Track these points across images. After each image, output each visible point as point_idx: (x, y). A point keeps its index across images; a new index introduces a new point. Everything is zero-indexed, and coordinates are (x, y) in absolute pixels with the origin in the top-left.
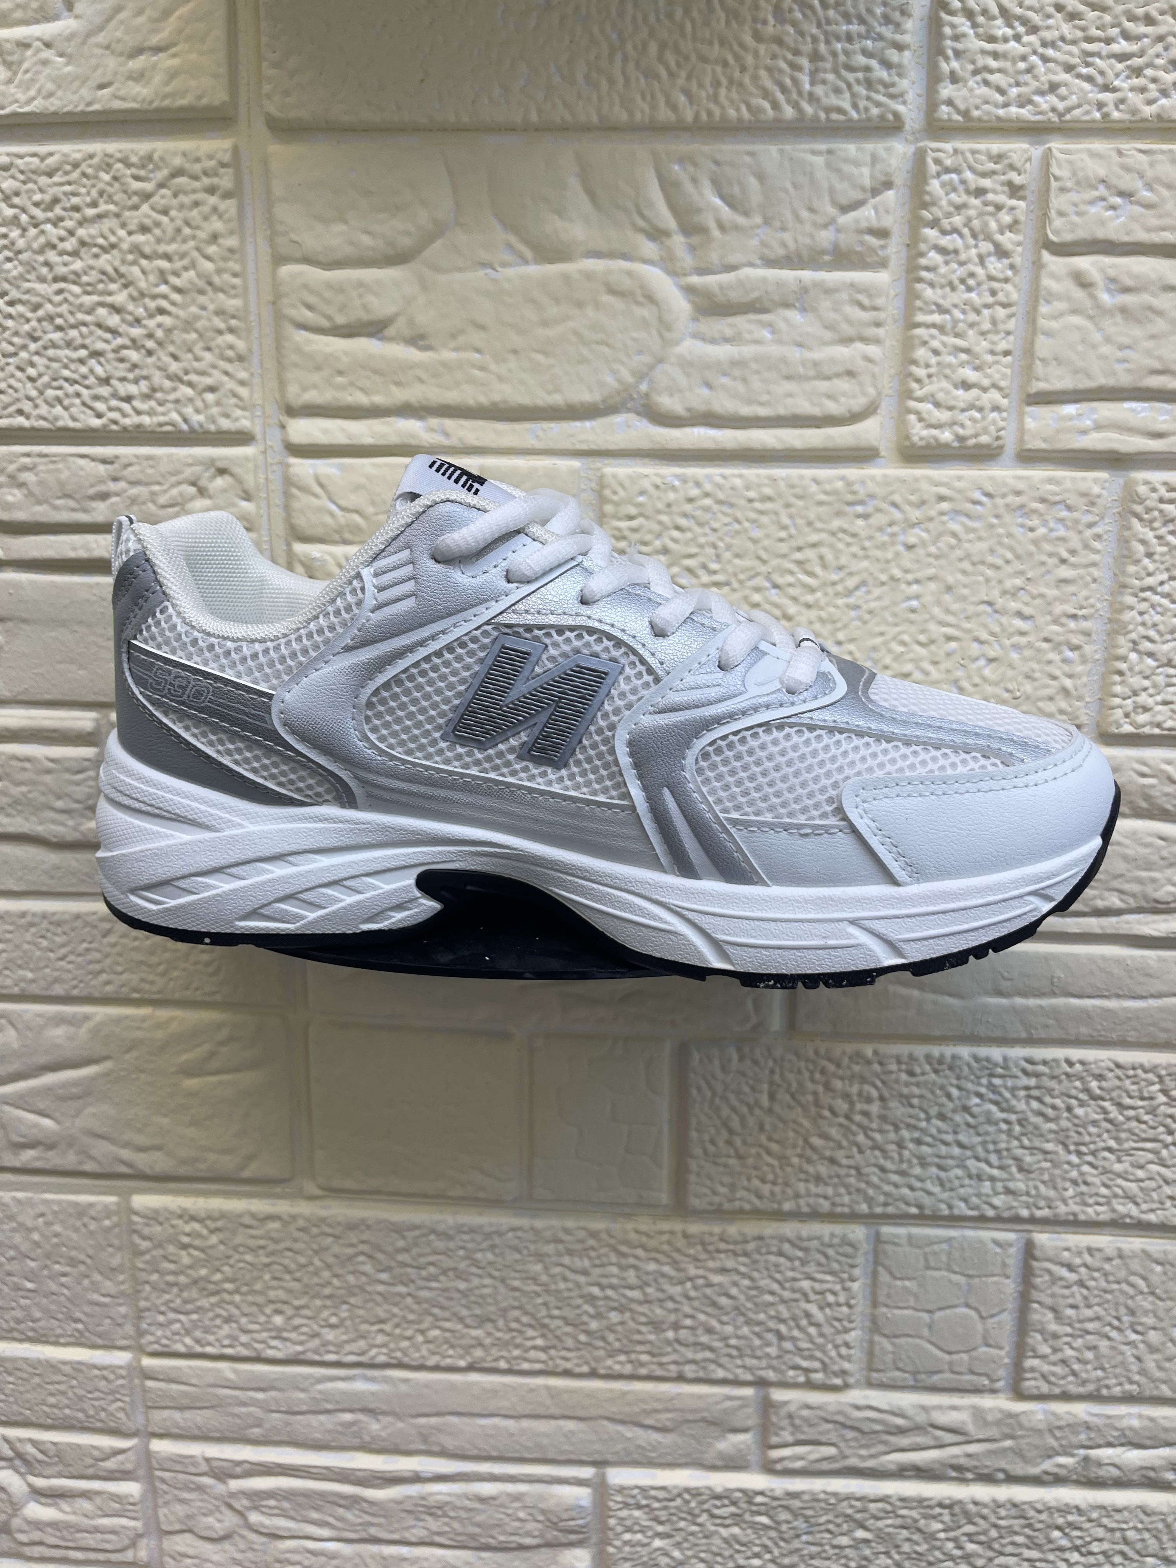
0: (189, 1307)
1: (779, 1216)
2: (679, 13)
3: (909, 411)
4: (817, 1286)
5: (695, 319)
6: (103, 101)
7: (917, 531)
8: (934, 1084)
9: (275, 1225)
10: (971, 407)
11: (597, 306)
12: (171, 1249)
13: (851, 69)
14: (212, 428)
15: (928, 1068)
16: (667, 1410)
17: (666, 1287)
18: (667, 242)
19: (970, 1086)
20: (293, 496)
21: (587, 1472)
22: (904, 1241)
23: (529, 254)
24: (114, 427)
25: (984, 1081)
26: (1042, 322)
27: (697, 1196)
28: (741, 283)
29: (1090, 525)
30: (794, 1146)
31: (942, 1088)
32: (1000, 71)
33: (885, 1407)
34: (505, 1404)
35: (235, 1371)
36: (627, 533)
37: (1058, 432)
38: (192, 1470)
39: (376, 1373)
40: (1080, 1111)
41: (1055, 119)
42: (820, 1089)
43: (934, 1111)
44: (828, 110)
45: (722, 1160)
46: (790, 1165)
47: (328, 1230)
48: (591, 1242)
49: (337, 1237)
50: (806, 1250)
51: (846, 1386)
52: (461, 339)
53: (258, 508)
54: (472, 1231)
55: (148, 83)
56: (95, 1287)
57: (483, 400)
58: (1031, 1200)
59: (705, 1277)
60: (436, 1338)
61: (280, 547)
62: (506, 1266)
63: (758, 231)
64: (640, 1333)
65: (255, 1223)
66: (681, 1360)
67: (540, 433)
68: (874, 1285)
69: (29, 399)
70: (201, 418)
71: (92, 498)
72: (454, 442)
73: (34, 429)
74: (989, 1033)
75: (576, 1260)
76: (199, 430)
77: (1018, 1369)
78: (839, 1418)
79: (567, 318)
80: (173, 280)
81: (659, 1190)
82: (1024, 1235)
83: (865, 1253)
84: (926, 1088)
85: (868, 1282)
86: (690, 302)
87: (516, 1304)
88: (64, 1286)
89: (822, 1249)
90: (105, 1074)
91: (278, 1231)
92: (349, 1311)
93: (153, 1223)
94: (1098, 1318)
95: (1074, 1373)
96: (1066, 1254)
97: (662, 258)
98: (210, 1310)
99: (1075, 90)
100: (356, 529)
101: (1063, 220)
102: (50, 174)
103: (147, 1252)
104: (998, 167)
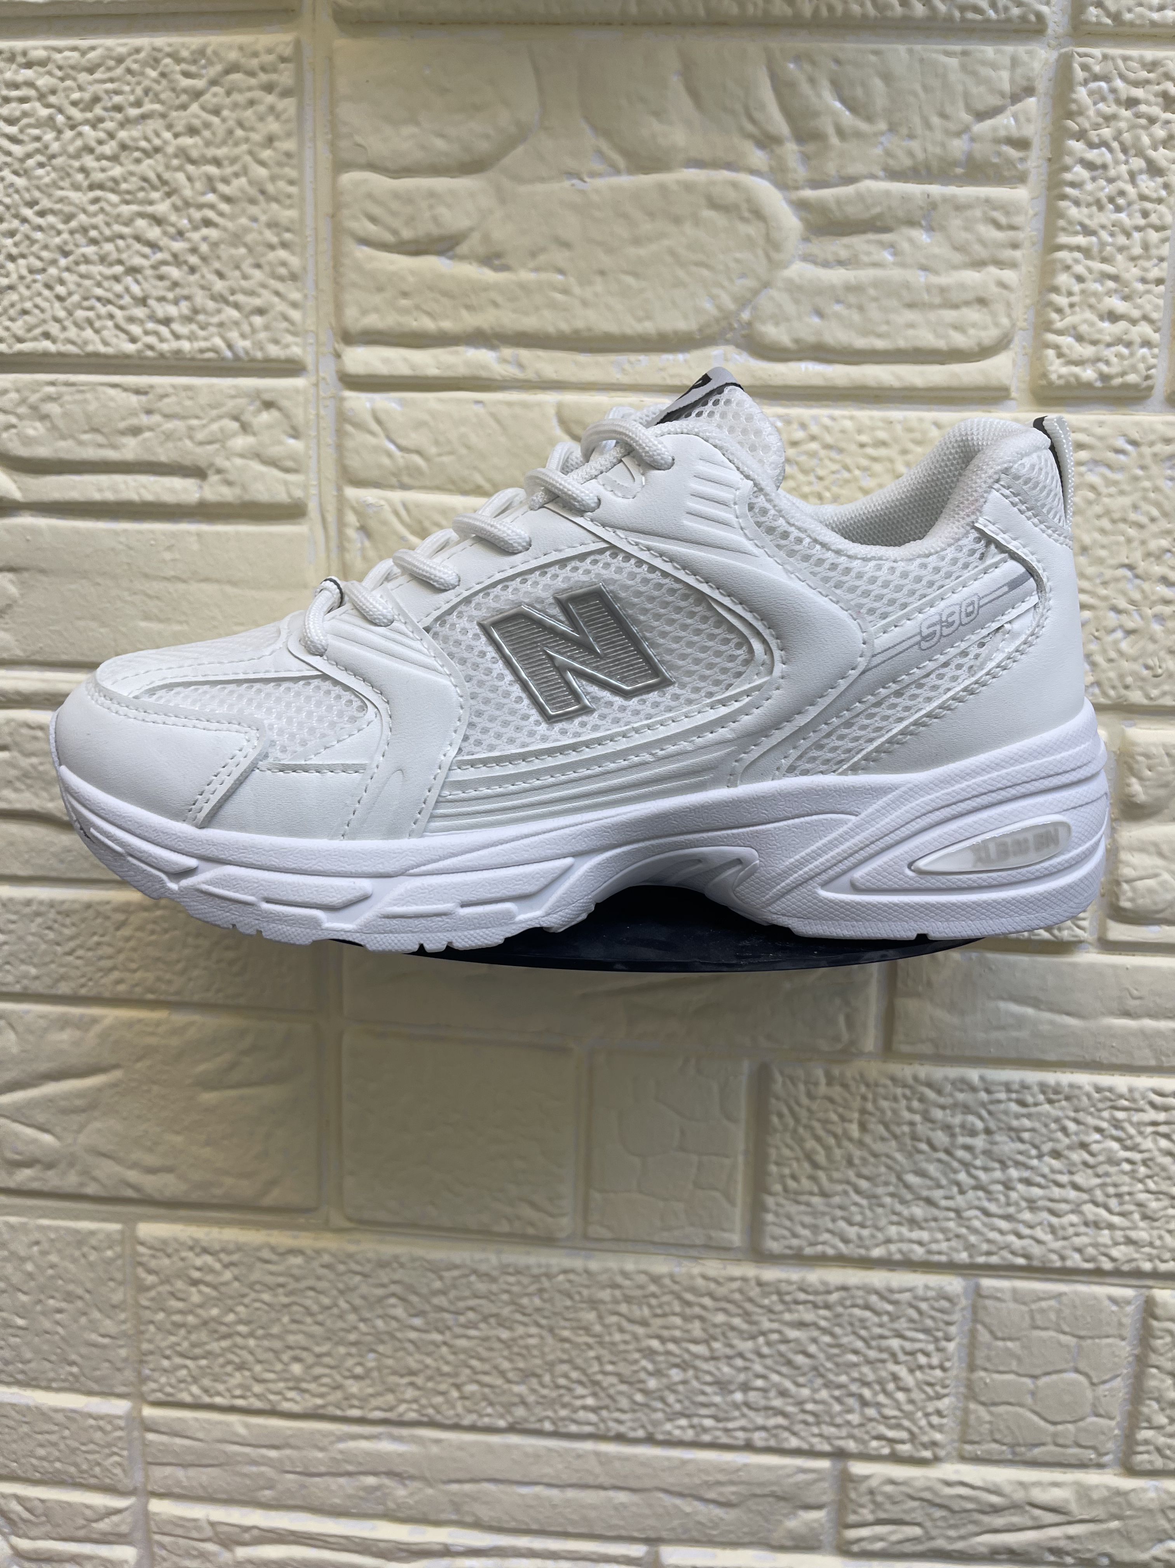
0: (198, 1351)
1: (867, 1263)
3: (1048, 345)
4: (908, 1346)
5: (806, 239)
8: (1048, 1115)
9: (299, 1260)
10: (1118, 341)
11: (697, 221)
12: (180, 1284)
14: (259, 355)
15: (1041, 1097)
16: (732, 1483)
17: (736, 1342)
18: (778, 150)
19: (1091, 1121)
20: (346, 433)
21: (638, 1550)
22: (1008, 1296)
23: (621, 162)
24: (150, 353)
25: (1106, 1114)
27: (775, 1238)
28: (860, 197)
30: (887, 1184)
33: (979, 1483)
34: (548, 1470)
38: (195, 1534)
39: (405, 1432)
42: (917, 1118)
43: (1047, 1147)
44: (963, 8)
45: (804, 1198)
46: (882, 1206)
47: (358, 1268)
48: (653, 1288)
49: (365, 1275)
50: (895, 1303)
51: (936, 1460)
52: (542, 258)
53: (307, 447)
54: (518, 1272)
56: (93, 1326)
57: (564, 327)
58: (1154, 1252)
59: (779, 1332)
60: (473, 1394)
61: (330, 492)
62: (555, 1314)
63: (883, 139)
64: (703, 1393)
65: (274, 1257)
66: (750, 1426)
67: (627, 366)
68: (972, 1344)
69: (56, 320)
70: (247, 344)
71: (123, 433)
72: (530, 375)
73: (60, 354)
74: (1114, 1060)
75: (635, 1308)
76: (245, 358)
77: (1130, 1443)
78: (927, 1495)
79: (662, 235)
80: (222, 188)
81: (731, 1231)
82: (1144, 1291)
83: (963, 1309)
84: (1039, 1121)
85: (965, 1341)
86: (801, 219)
87: (565, 1357)
88: (58, 1323)
89: (915, 1303)
90: (114, 1085)
91: (299, 1267)
92: (375, 1360)
93: (159, 1254)
97: (771, 168)
98: (221, 1355)
100: (416, 472)
102: (91, 70)
103: (152, 1287)
104: (1151, 76)
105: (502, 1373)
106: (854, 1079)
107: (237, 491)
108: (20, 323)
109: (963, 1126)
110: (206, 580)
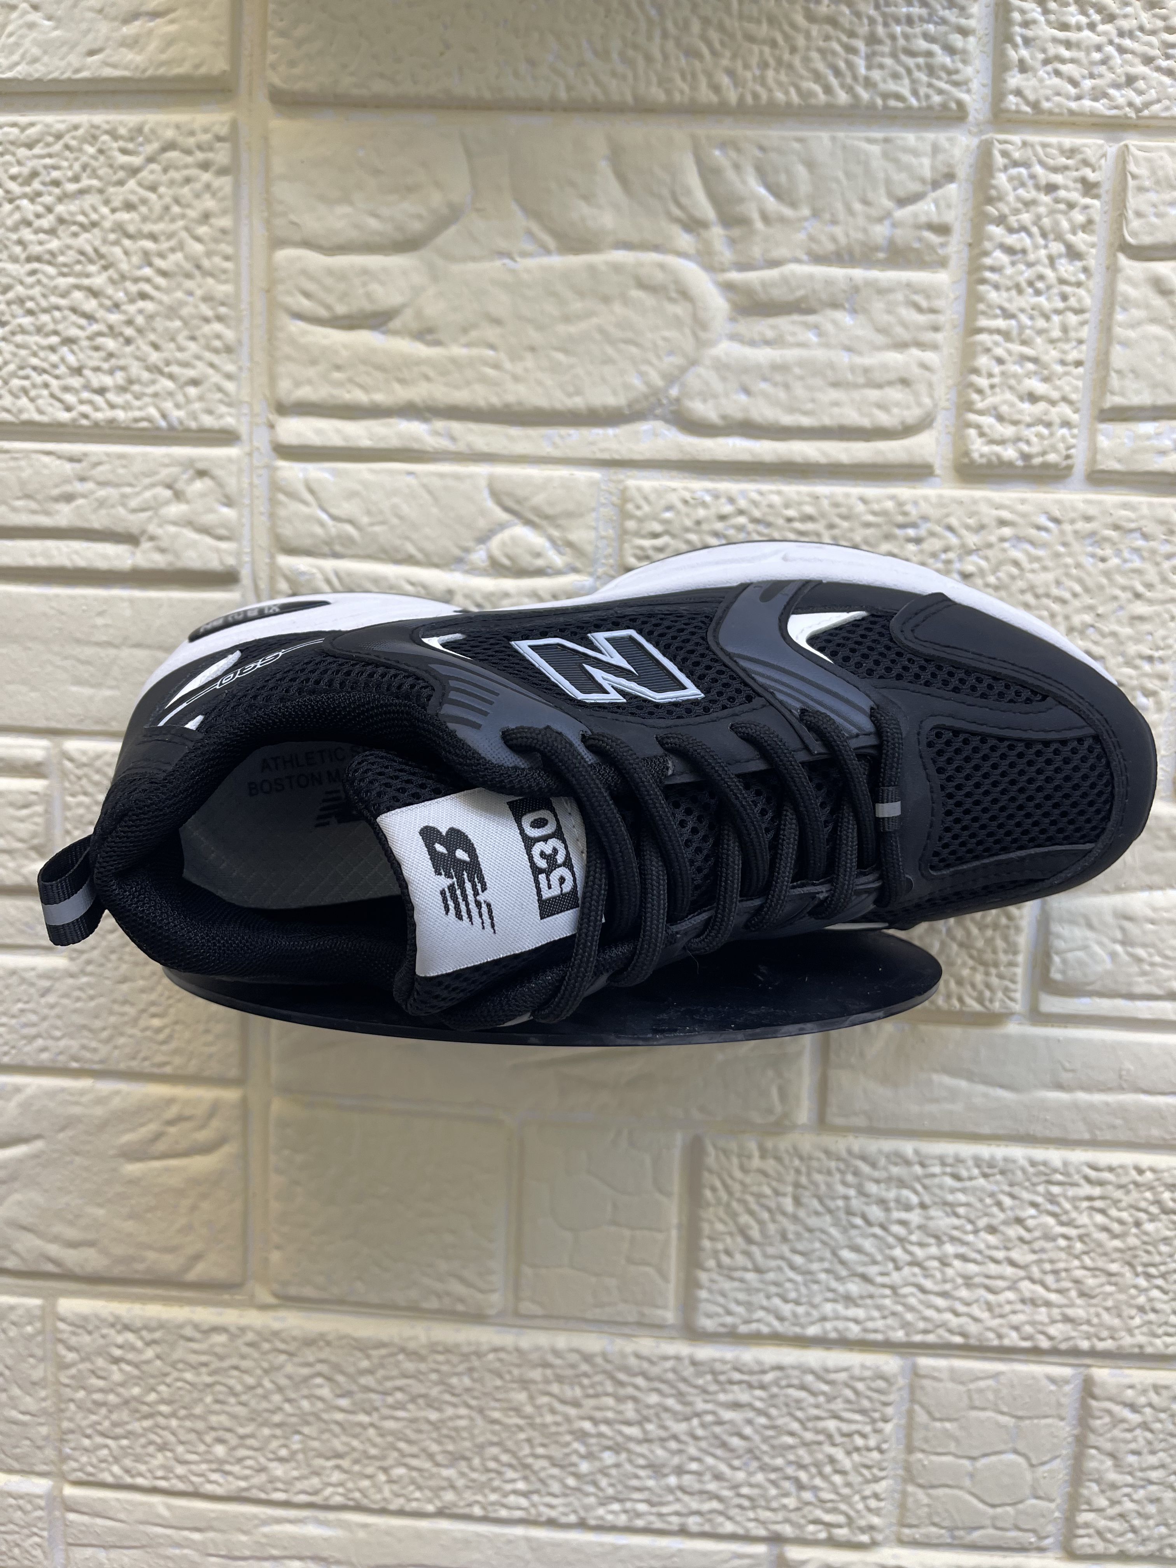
0: (119, 1431)
1: (802, 1342)
3: (969, 425)
5: (733, 320)
6: (94, 67)
7: (974, 558)
8: (983, 1190)
9: (222, 1338)
10: (1039, 421)
11: (626, 300)
12: (100, 1362)
13: (912, 54)
14: (193, 425)
15: (976, 1172)
17: (670, 1423)
18: (705, 234)
19: (1026, 1195)
20: (280, 503)
22: (944, 1375)
23: (551, 242)
24: (84, 422)
25: (1041, 1189)
26: (1118, 331)
27: (709, 1316)
28: (785, 280)
29: (1169, 557)
30: (821, 1259)
31: (992, 1195)
32: (1073, 61)
35: (169, 1507)
36: (651, 553)
37: (1134, 451)
39: (331, 1516)
40: (1149, 1227)
41: (1133, 115)
42: (852, 1192)
43: (982, 1223)
44: (885, 96)
45: (738, 1274)
46: (817, 1282)
47: (282, 1346)
48: (585, 1367)
50: (831, 1383)
51: (874, 1544)
52: (474, 334)
53: (241, 516)
54: (447, 1350)
55: (142, 50)
56: (13, 1403)
57: (495, 400)
58: (1092, 1330)
59: (713, 1413)
60: (401, 1477)
61: (263, 559)
62: (485, 1394)
63: (806, 224)
64: (637, 1477)
65: (198, 1335)
66: (684, 1510)
67: (557, 440)
68: (910, 1426)
70: (181, 414)
71: (57, 499)
72: (461, 447)
74: (1047, 1133)
75: (567, 1388)
76: (179, 427)
77: (1070, 1526)
79: (591, 314)
80: (159, 262)
81: (665, 1307)
82: (1082, 1370)
83: (900, 1389)
84: (974, 1194)
85: (903, 1422)
86: (729, 300)
87: (495, 1439)
89: (851, 1382)
90: (36, 1156)
91: (224, 1345)
92: (301, 1442)
93: (80, 1331)
94: (1163, 1466)
95: (1134, 1530)
96: (1130, 1393)
97: (698, 252)
98: (142, 1435)
99: (1154, 84)
100: (348, 541)
101: (1142, 221)
102: (30, 146)
103: (72, 1365)
104: (1070, 162)
105: (431, 1456)
106: (787, 1151)
107: (169, 558)
109: (898, 1201)
110: (138, 645)
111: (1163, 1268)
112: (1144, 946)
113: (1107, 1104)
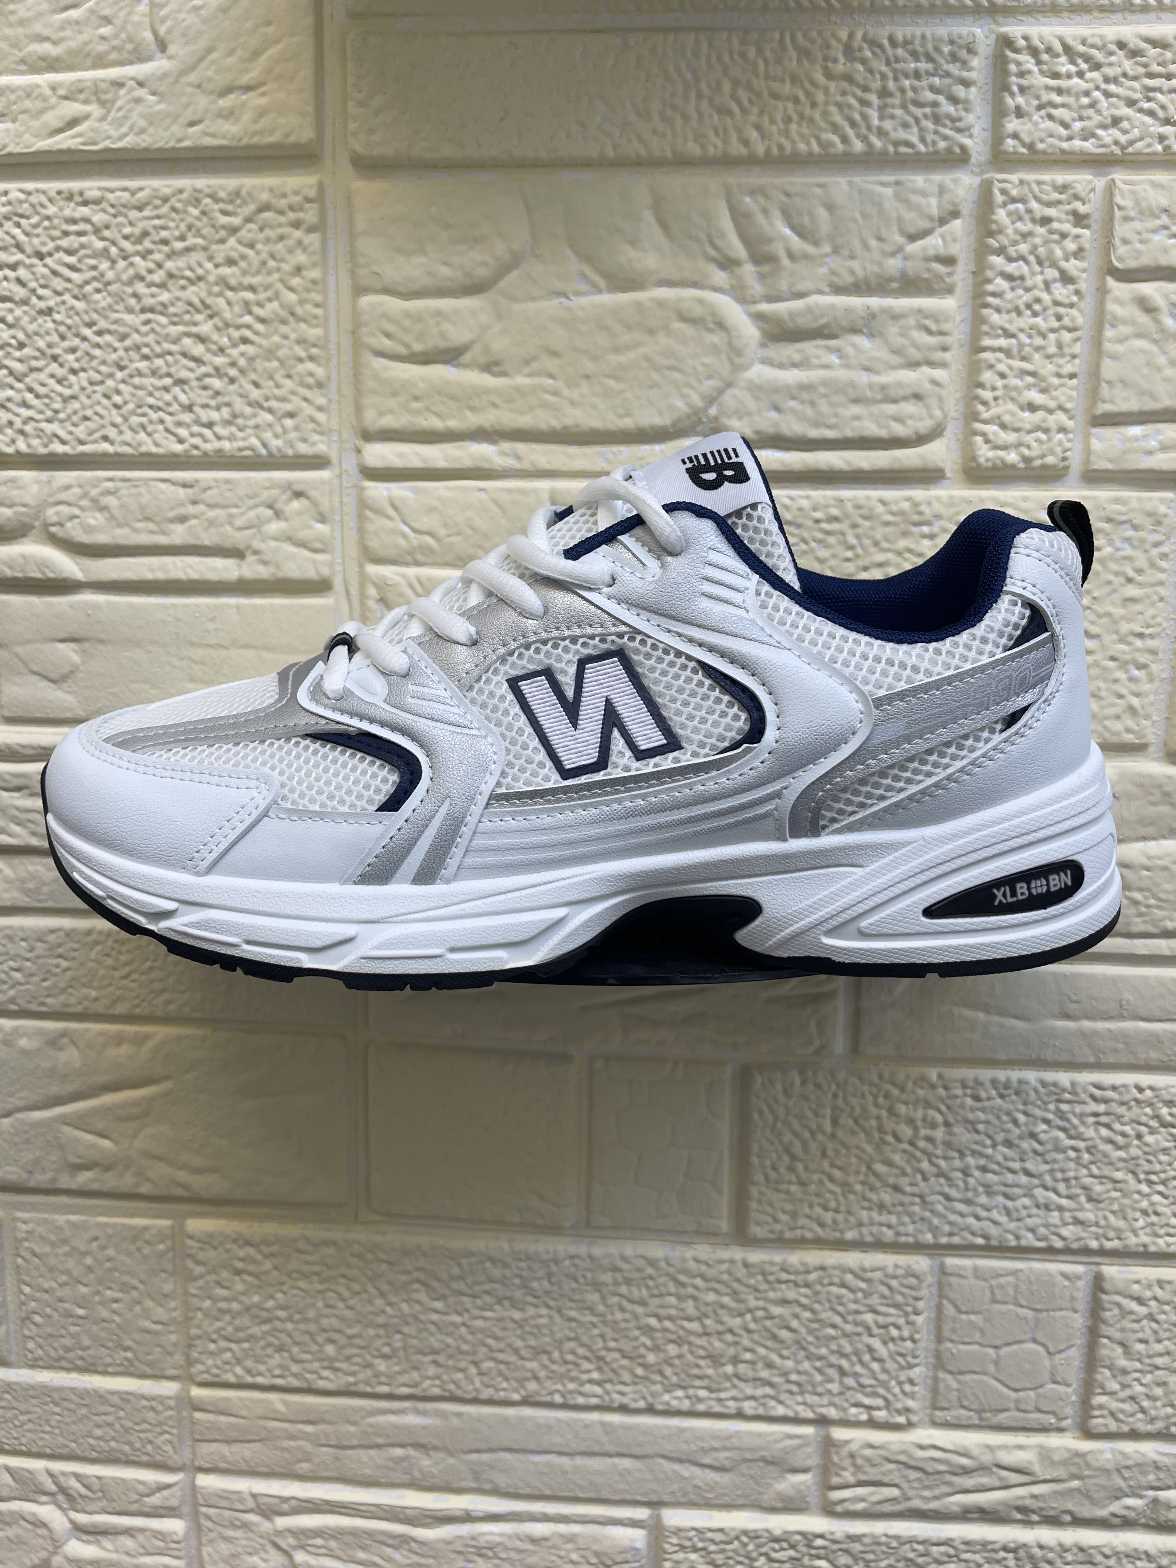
0: (241, 1335)
1: (842, 1245)
2: (752, 52)
3: (975, 433)
4: (881, 1319)
5: (763, 345)
6: (194, 137)
8: (1000, 1109)
9: (331, 1251)
10: (1038, 428)
11: (669, 333)
12: (225, 1274)
13: (919, 104)
14: (290, 452)
15: (993, 1093)
16: (725, 1449)
17: (726, 1319)
18: (738, 271)
19: (1037, 1112)
20: (366, 518)
21: (642, 1513)
22: (969, 1273)
23: (602, 283)
24: (195, 452)
25: (1052, 1107)
26: (1108, 346)
27: (758, 1223)
28: (810, 310)
29: (1157, 545)
30: (857, 1173)
31: (1008, 1113)
32: (1063, 106)
33: (948, 1446)
34: (558, 1439)
37: (1124, 452)
38: (238, 1506)
39: (429, 1406)
40: (1149, 1139)
41: (1117, 150)
42: (884, 1113)
43: (1000, 1137)
44: (896, 144)
46: (855, 1193)
47: (384, 1256)
48: (650, 1271)
49: (391, 1263)
50: (868, 1281)
51: (910, 1425)
52: (535, 365)
53: (333, 531)
54: (528, 1258)
55: (237, 121)
56: (146, 1314)
57: (556, 424)
58: (1100, 1231)
59: (765, 1309)
60: (490, 1370)
61: (353, 569)
62: (563, 1296)
63: (828, 260)
64: (698, 1366)
65: (310, 1248)
66: (740, 1396)
67: (610, 456)
68: (939, 1319)
69: (114, 425)
71: (172, 521)
72: (526, 465)
73: (117, 454)
74: (1057, 1057)
75: (634, 1289)
76: (278, 454)
77: (1086, 1407)
78: (903, 1458)
79: (639, 344)
80: (257, 310)
81: (719, 1217)
82: (1093, 1267)
83: (929, 1286)
84: (992, 1113)
85: (933, 1315)
86: (759, 328)
87: (572, 1335)
88: (115, 1312)
89: (885, 1280)
90: (165, 1095)
91: (332, 1256)
92: (401, 1340)
93: (207, 1247)
94: (1168, 1353)
95: (1143, 1411)
96: (1136, 1287)
97: (732, 286)
98: (263, 1338)
99: (1137, 123)
100: (427, 551)
101: (1127, 247)
102: (140, 208)
103: (201, 1277)
104: (1063, 197)
105: (516, 1351)
106: (825, 1079)
107: (271, 569)
108: (82, 428)
110: (245, 646)
111: (1163, 1175)
112: (1141, 890)
113: (1110, 1031)
